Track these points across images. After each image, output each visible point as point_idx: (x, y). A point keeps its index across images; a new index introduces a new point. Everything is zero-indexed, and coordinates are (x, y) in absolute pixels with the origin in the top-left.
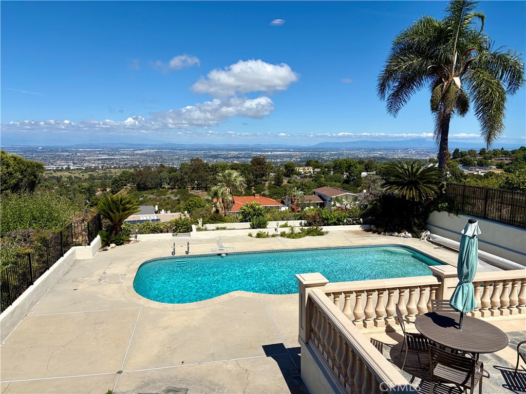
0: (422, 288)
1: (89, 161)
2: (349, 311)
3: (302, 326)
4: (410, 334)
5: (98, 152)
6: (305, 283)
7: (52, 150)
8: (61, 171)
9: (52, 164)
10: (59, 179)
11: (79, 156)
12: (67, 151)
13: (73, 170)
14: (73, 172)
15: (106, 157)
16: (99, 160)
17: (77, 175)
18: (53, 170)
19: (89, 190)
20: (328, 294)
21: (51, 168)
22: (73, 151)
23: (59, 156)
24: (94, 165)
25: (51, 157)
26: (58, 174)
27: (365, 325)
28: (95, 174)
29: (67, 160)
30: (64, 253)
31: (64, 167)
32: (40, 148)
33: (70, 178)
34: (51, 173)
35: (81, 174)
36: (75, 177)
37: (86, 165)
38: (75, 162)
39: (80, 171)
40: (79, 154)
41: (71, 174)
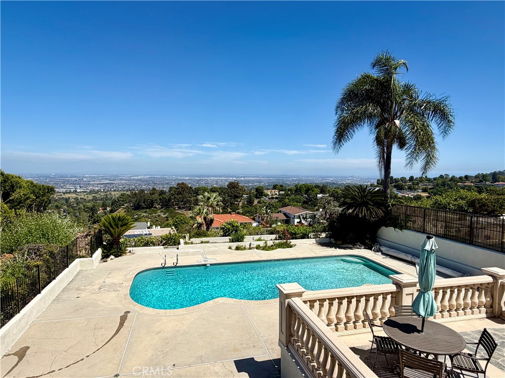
0: (385, 295)
1: (93, 185)
3: (282, 331)
5: (101, 178)
6: (285, 292)
7: (63, 176)
8: (69, 193)
9: (62, 188)
10: (67, 200)
11: (85, 181)
12: (75, 177)
13: (80, 192)
14: (79, 194)
15: (108, 182)
16: (101, 184)
17: (83, 197)
18: (63, 192)
19: (92, 208)
20: (305, 302)
21: (61, 191)
22: (80, 177)
23: (68, 181)
24: (97, 188)
25: (62, 182)
26: (67, 196)
27: (337, 330)
28: (98, 196)
29: (75, 184)
31: (72, 190)
32: (53, 174)
33: (76, 199)
34: (61, 195)
35: (86, 196)
36: (81, 198)
37: (90, 188)
38: (81, 186)
39: (85, 194)
40: (85, 179)
41: (78, 196)
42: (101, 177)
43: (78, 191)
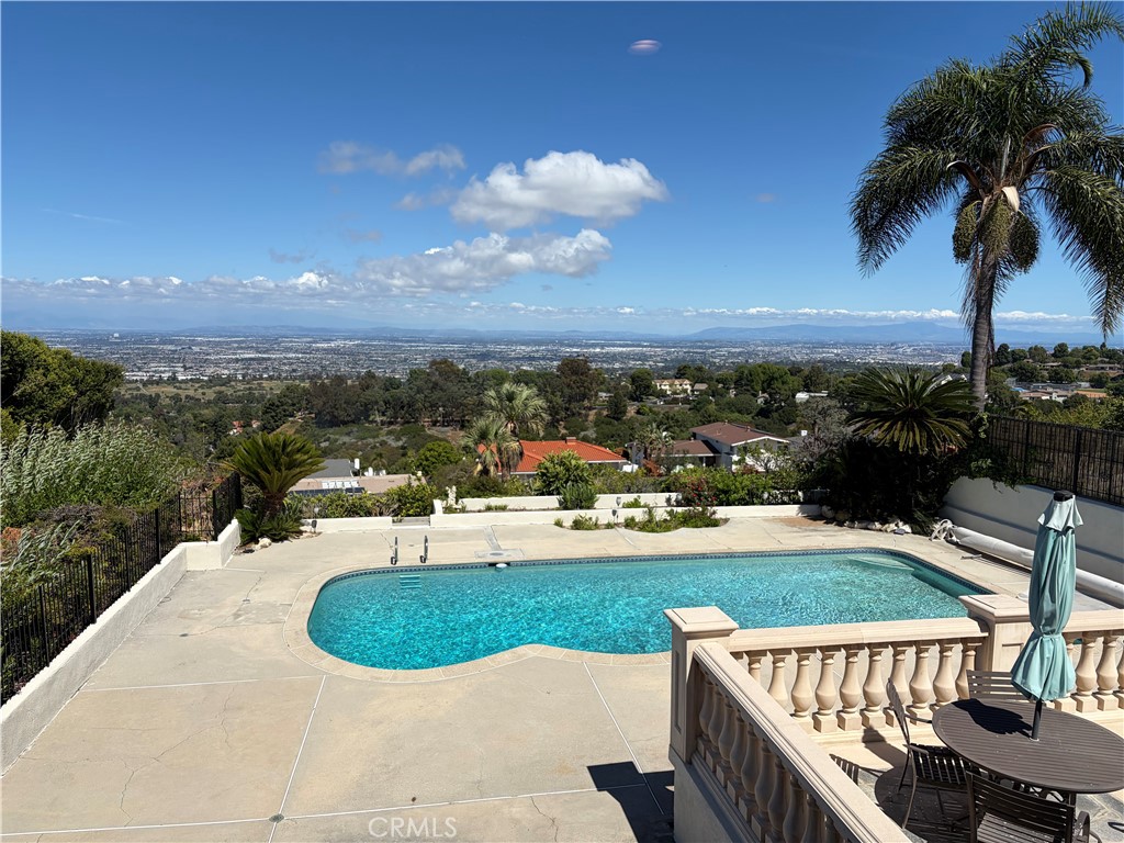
0: (944, 644)
1: (217, 364)
2: (783, 692)
3: (677, 725)
4: (921, 747)
5: (236, 345)
6: (685, 629)
7: (142, 340)
8: (158, 383)
9: (140, 369)
10: (153, 401)
11: (196, 353)
12: (172, 342)
13: (183, 381)
14: (183, 386)
15: (253, 356)
16: (237, 360)
17: (191, 393)
18: (142, 381)
19: (214, 424)
20: (737, 655)
21: (138, 378)
22: (184, 343)
23: (155, 352)
24: (226, 372)
25: (138, 355)
26: (152, 390)
27: (817, 726)
28: (229, 391)
29: (172, 360)
30: (163, 556)
31: (165, 376)
32: (116, 335)
33: (176, 398)
34: (138, 389)
35: (200, 391)
36: (187, 397)
37: (210, 371)
38: (188, 365)
39: (197, 385)
40: (195, 349)
41: (180, 391)
42: (236, 342)
43: (180, 377)
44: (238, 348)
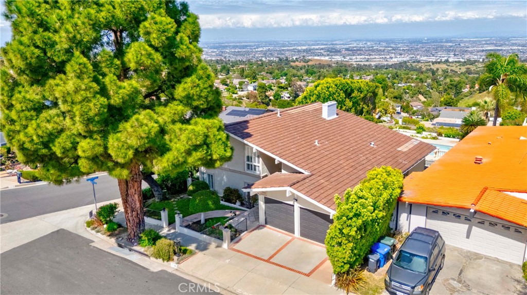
1: (471, 53)
5: (484, 42)
7: (437, 41)
8: (439, 63)
9: (433, 55)
10: (434, 72)
11: (462, 47)
12: (451, 42)
13: (452, 62)
14: (451, 64)
15: (493, 48)
16: (483, 51)
17: (454, 68)
18: (432, 61)
19: (456, 86)
22: (457, 42)
23: (442, 47)
24: (476, 57)
25: (434, 48)
26: (434, 67)
28: (473, 68)
29: (449, 51)
31: (443, 59)
32: (426, 39)
33: (445, 71)
34: (430, 66)
35: (459, 67)
36: (451, 70)
37: (467, 57)
38: (456, 53)
39: (458, 64)
40: (462, 45)
41: (448, 67)
42: (484, 40)
43: (450, 60)
44: (485, 44)
